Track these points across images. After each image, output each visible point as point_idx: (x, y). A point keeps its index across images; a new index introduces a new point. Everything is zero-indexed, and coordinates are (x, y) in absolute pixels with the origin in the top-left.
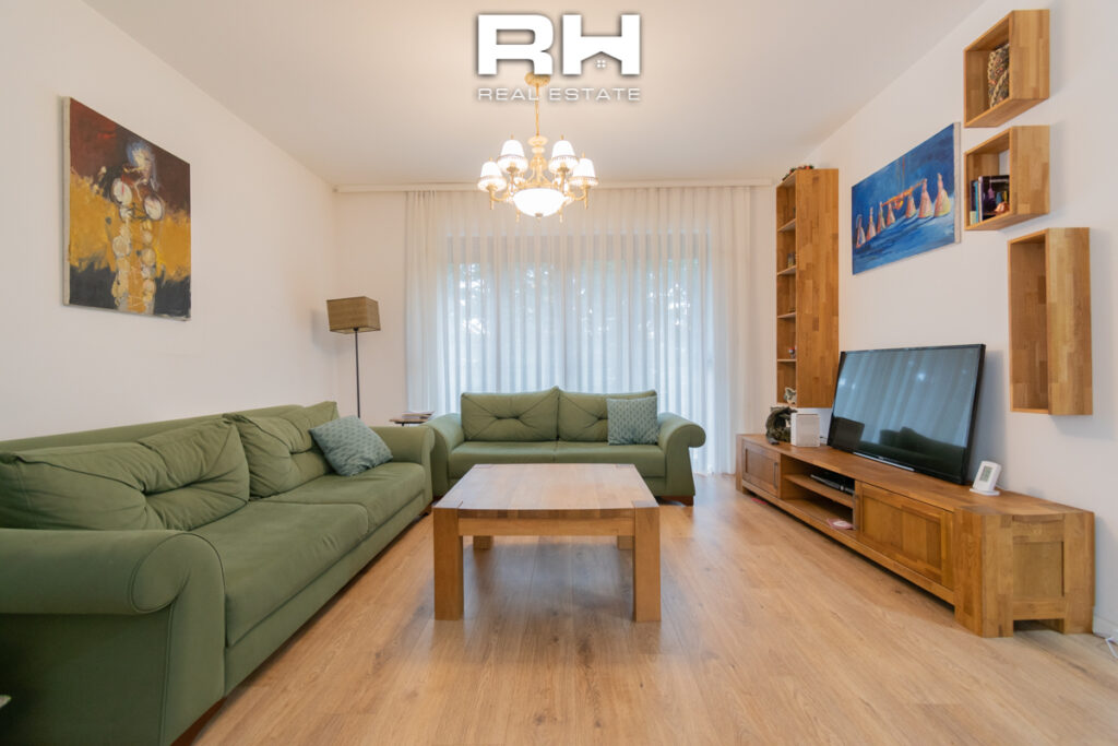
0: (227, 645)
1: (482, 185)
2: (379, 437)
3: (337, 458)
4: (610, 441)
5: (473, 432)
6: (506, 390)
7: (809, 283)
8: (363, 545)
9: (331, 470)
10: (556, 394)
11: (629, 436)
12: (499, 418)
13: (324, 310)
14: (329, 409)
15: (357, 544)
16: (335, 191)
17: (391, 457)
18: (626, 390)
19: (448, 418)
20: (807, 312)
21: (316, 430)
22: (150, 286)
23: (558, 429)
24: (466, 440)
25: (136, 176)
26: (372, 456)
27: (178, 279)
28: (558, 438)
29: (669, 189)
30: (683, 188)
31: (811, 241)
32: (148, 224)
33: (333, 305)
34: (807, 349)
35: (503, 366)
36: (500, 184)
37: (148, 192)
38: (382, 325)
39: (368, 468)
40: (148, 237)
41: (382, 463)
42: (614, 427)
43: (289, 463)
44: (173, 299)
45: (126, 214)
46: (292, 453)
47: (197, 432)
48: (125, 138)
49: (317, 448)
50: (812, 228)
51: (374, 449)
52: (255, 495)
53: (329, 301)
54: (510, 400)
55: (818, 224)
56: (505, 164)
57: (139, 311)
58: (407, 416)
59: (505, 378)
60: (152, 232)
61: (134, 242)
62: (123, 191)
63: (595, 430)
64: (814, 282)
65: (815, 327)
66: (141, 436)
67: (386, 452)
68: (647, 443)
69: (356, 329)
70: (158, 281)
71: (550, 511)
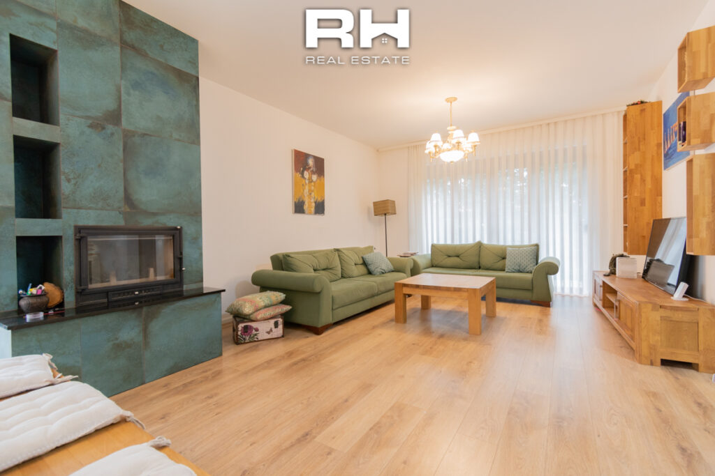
0: (332, 309)
1: (427, 152)
2: (389, 262)
3: (372, 268)
4: (506, 270)
5: (436, 263)
6: (457, 242)
7: (638, 177)
8: (376, 297)
9: (370, 273)
10: (480, 245)
11: (517, 268)
12: (449, 256)
13: (372, 206)
14: (371, 249)
15: (373, 296)
16: (378, 151)
17: (393, 269)
18: (518, 243)
19: (425, 256)
20: (636, 195)
21: (364, 256)
22: (314, 205)
23: (479, 263)
24: (433, 266)
25: (310, 168)
26: (386, 269)
27: (321, 201)
28: (480, 268)
29: (556, 123)
30: (566, 121)
31: (639, 150)
32: (313, 184)
33: (375, 204)
34: (635, 218)
35: (455, 232)
36: (433, 150)
37: (313, 173)
38: (397, 212)
39: (383, 273)
40: (313, 188)
41: (389, 272)
42: (508, 263)
43: (354, 267)
44: (320, 208)
45: (307, 182)
46: (355, 264)
47: (326, 254)
48: (307, 156)
49: (365, 264)
50: (639, 142)
51: (387, 265)
52: (343, 277)
53: (374, 203)
54: (454, 247)
55: (644, 139)
56: (433, 144)
57: (310, 213)
58: (405, 254)
59: (457, 237)
60: (314, 186)
61: (309, 190)
62: (306, 174)
63: (500, 264)
64: (641, 176)
65: (643, 203)
66: (312, 253)
67: (391, 267)
68: (528, 272)
69: (385, 214)
70: (315, 203)
71: (435, 287)
